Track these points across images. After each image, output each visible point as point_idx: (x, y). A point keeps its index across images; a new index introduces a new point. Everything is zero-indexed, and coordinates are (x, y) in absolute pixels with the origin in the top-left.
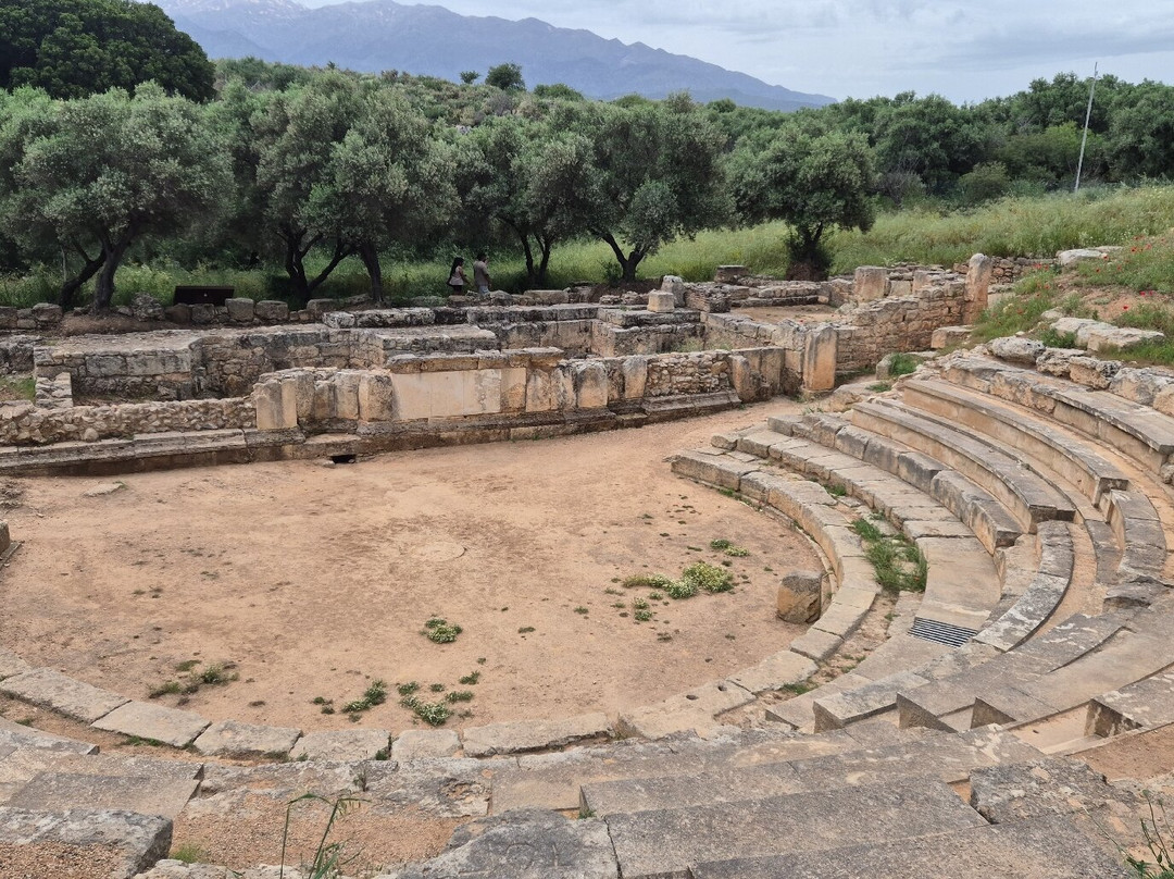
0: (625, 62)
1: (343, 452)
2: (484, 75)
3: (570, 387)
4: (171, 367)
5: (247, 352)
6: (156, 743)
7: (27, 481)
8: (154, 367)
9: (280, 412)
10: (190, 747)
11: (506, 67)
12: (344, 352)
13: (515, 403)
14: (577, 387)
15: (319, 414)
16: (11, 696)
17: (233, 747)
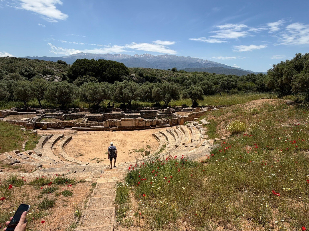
0: (204, 63)
1: (114, 130)
2: (171, 69)
3: (145, 123)
4: (99, 118)
5: (110, 116)
6: (69, 161)
7: (78, 131)
8: (97, 118)
9: (107, 125)
10: (71, 161)
11: (174, 68)
12: (122, 116)
13: (137, 125)
14: (146, 123)
15: (113, 125)
16: (60, 155)
17: (75, 162)
